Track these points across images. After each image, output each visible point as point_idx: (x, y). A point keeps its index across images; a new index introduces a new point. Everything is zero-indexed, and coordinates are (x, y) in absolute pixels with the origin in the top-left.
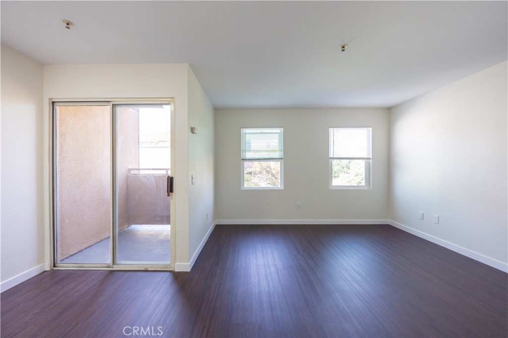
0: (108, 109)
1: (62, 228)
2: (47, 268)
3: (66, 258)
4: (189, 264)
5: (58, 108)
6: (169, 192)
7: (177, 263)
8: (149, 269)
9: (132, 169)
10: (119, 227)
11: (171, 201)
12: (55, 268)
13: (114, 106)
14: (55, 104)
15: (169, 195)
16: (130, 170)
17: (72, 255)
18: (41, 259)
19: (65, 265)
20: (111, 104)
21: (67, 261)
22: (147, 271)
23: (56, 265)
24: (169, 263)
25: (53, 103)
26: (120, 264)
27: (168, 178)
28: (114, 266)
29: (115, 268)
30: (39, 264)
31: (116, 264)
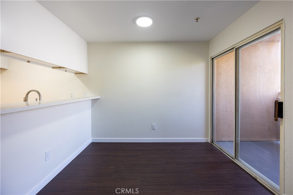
0: (233, 53)
2: (209, 141)
5: (215, 61)
8: (258, 180)
10: (240, 138)
11: (281, 127)
12: (212, 143)
15: (276, 120)
18: (207, 136)
23: (213, 142)
24: (278, 188)
25: (213, 59)
27: (275, 102)
28: (235, 160)
29: (236, 161)
30: (205, 137)
31: (238, 160)
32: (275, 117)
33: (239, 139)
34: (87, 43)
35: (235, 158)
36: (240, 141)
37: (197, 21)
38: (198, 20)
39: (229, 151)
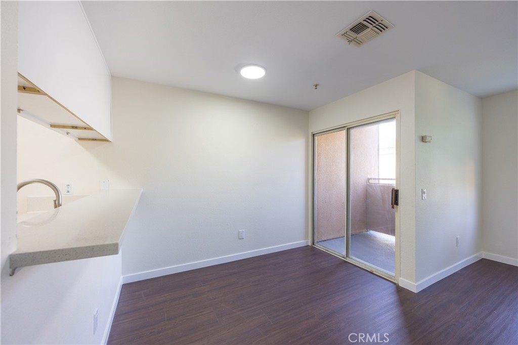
0: (344, 132)
1: (318, 220)
2: (310, 244)
3: (320, 241)
4: (416, 285)
5: (316, 138)
6: (393, 204)
7: (401, 278)
8: (374, 272)
9: (371, 179)
10: (351, 231)
11: (396, 214)
12: (314, 246)
13: (348, 130)
14: (315, 135)
15: (393, 207)
16: (369, 179)
17: (324, 241)
18: (306, 237)
19: (319, 246)
20: (346, 128)
21: (320, 243)
22: (372, 273)
23: (315, 244)
24: (394, 274)
25: (314, 135)
26: (352, 259)
27: (392, 190)
28: (347, 258)
29: (348, 260)
30: (305, 240)
31: (349, 257)
32: (392, 204)
33: (350, 233)
34: (112, 76)
35: (347, 256)
36: (351, 235)
37: (316, 88)
38: (318, 87)
39: (338, 250)
